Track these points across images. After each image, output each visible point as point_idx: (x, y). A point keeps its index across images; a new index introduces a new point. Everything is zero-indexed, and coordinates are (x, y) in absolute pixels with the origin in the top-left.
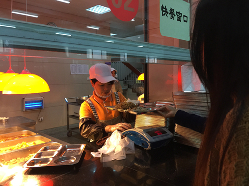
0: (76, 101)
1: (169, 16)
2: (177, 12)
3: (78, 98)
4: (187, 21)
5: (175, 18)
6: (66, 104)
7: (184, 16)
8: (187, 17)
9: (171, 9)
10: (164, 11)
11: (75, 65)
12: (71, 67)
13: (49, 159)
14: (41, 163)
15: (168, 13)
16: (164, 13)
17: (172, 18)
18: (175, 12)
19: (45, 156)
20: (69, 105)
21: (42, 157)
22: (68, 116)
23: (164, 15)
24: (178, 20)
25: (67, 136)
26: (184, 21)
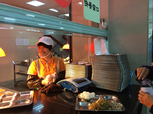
0: (20, 63)
1: (89, 6)
2: (93, 5)
3: (22, 61)
4: (98, 11)
5: (92, 8)
6: (13, 65)
7: (97, 8)
8: (98, 8)
9: (90, 2)
10: (86, 3)
11: (19, 39)
12: (16, 40)
13: (9, 102)
14: (4, 106)
15: (88, 4)
16: (86, 4)
17: (90, 8)
18: (92, 4)
19: (6, 101)
20: (15, 66)
21: (3, 102)
22: (15, 73)
23: (86, 6)
24: (93, 10)
25: (14, 87)
26: (97, 11)
